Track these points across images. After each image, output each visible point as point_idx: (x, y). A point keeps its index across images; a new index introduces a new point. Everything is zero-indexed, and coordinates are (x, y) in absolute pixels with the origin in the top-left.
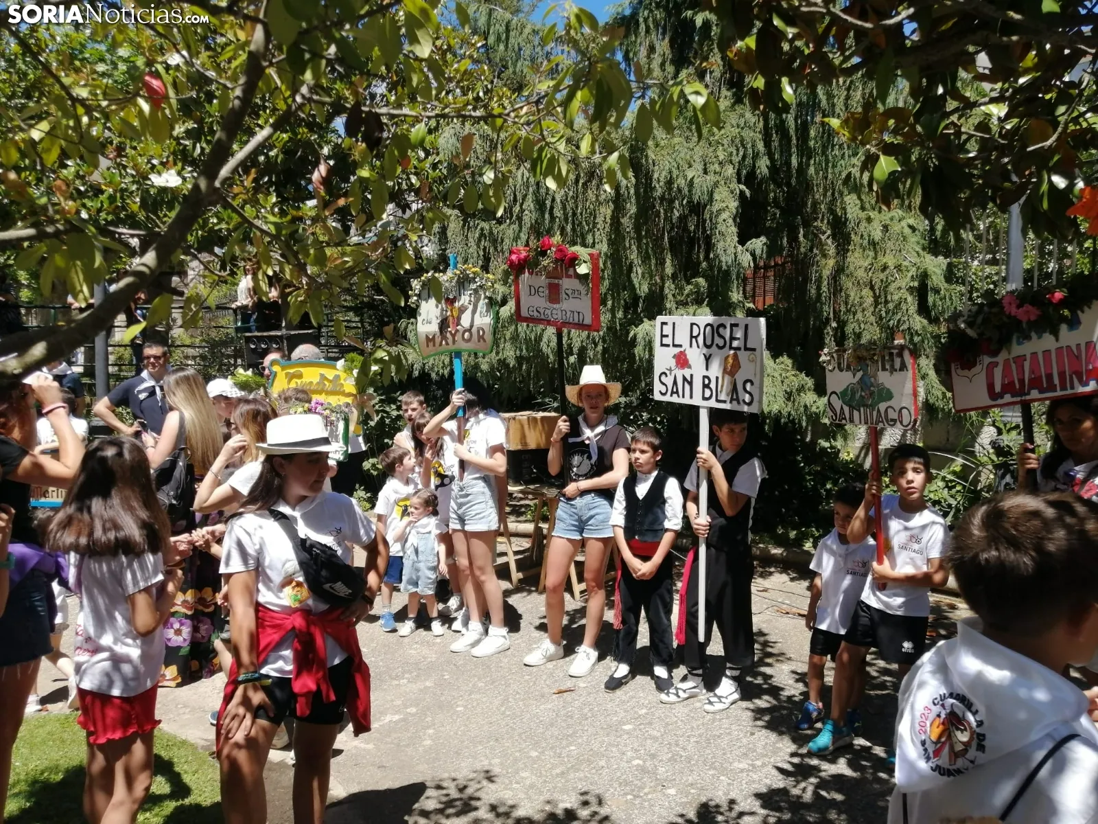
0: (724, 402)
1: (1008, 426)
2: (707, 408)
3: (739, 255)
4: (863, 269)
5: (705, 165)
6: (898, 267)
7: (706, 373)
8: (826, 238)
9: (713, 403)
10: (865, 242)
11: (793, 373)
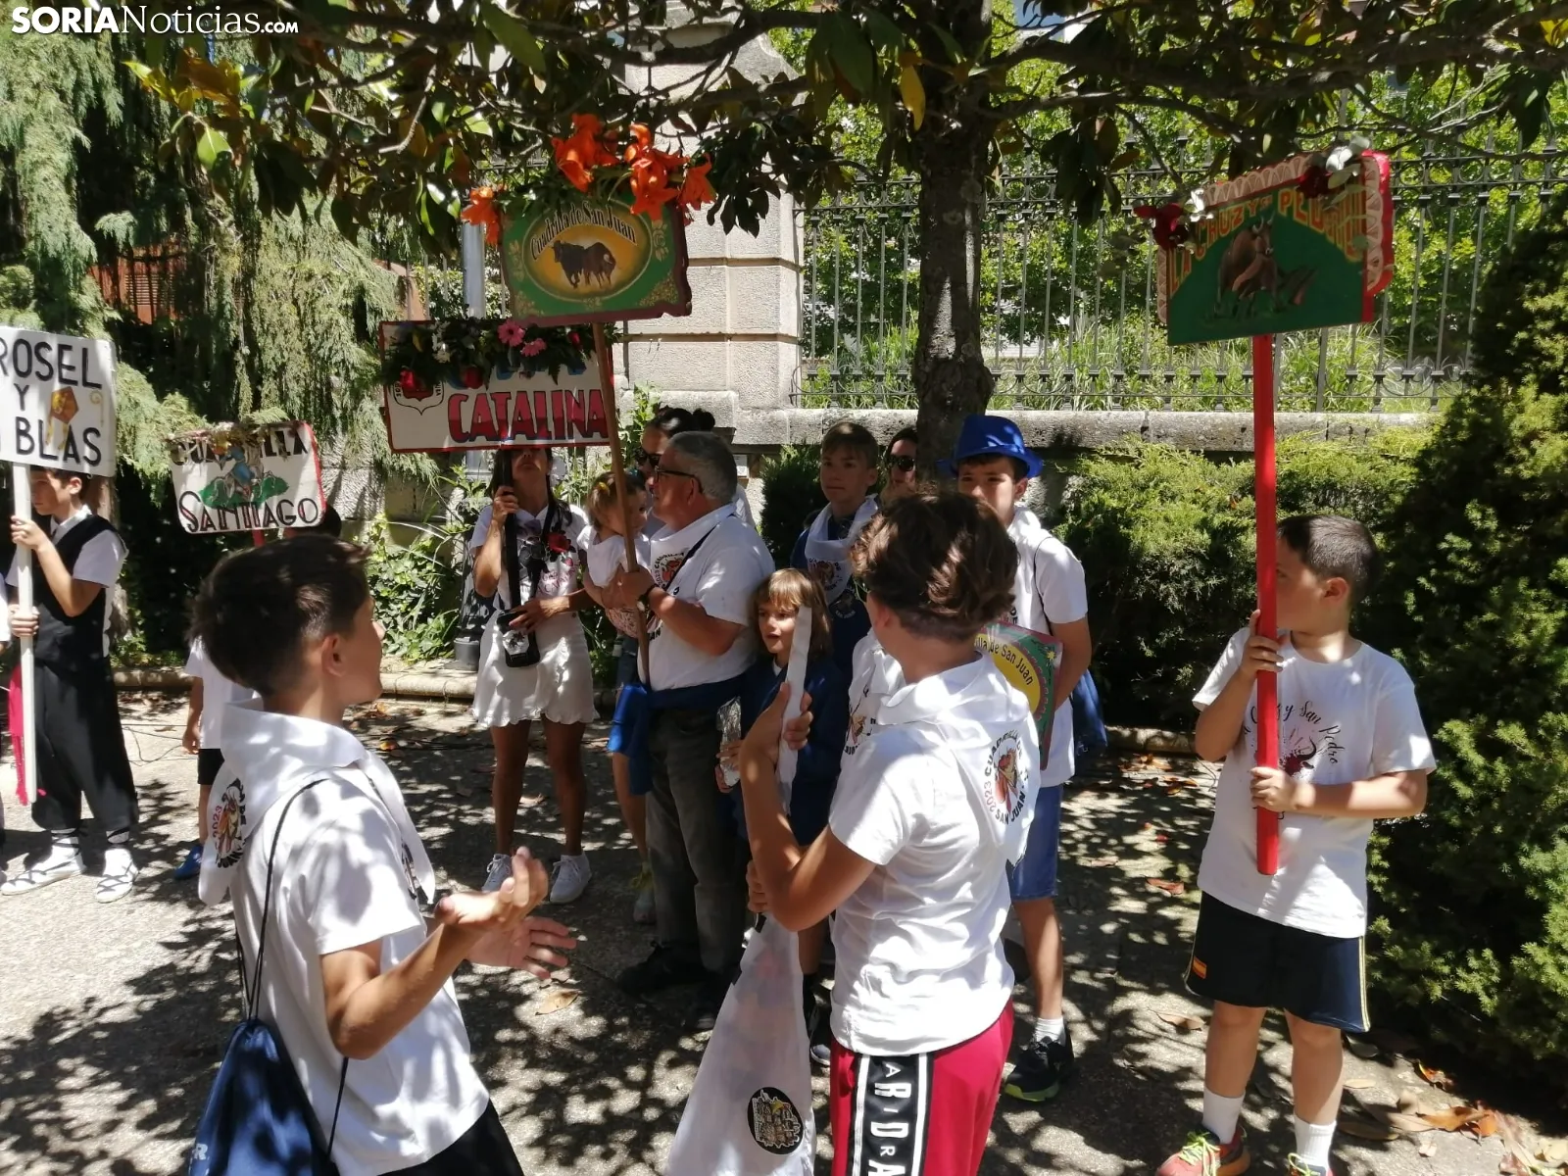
0: (55, 458)
1: (474, 486)
2: (25, 465)
3: (73, 237)
4: (281, 275)
5: (10, 84)
6: (327, 277)
7: (22, 414)
8: (226, 224)
9: (35, 459)
10: (282, 238)
11: (189, 417)
